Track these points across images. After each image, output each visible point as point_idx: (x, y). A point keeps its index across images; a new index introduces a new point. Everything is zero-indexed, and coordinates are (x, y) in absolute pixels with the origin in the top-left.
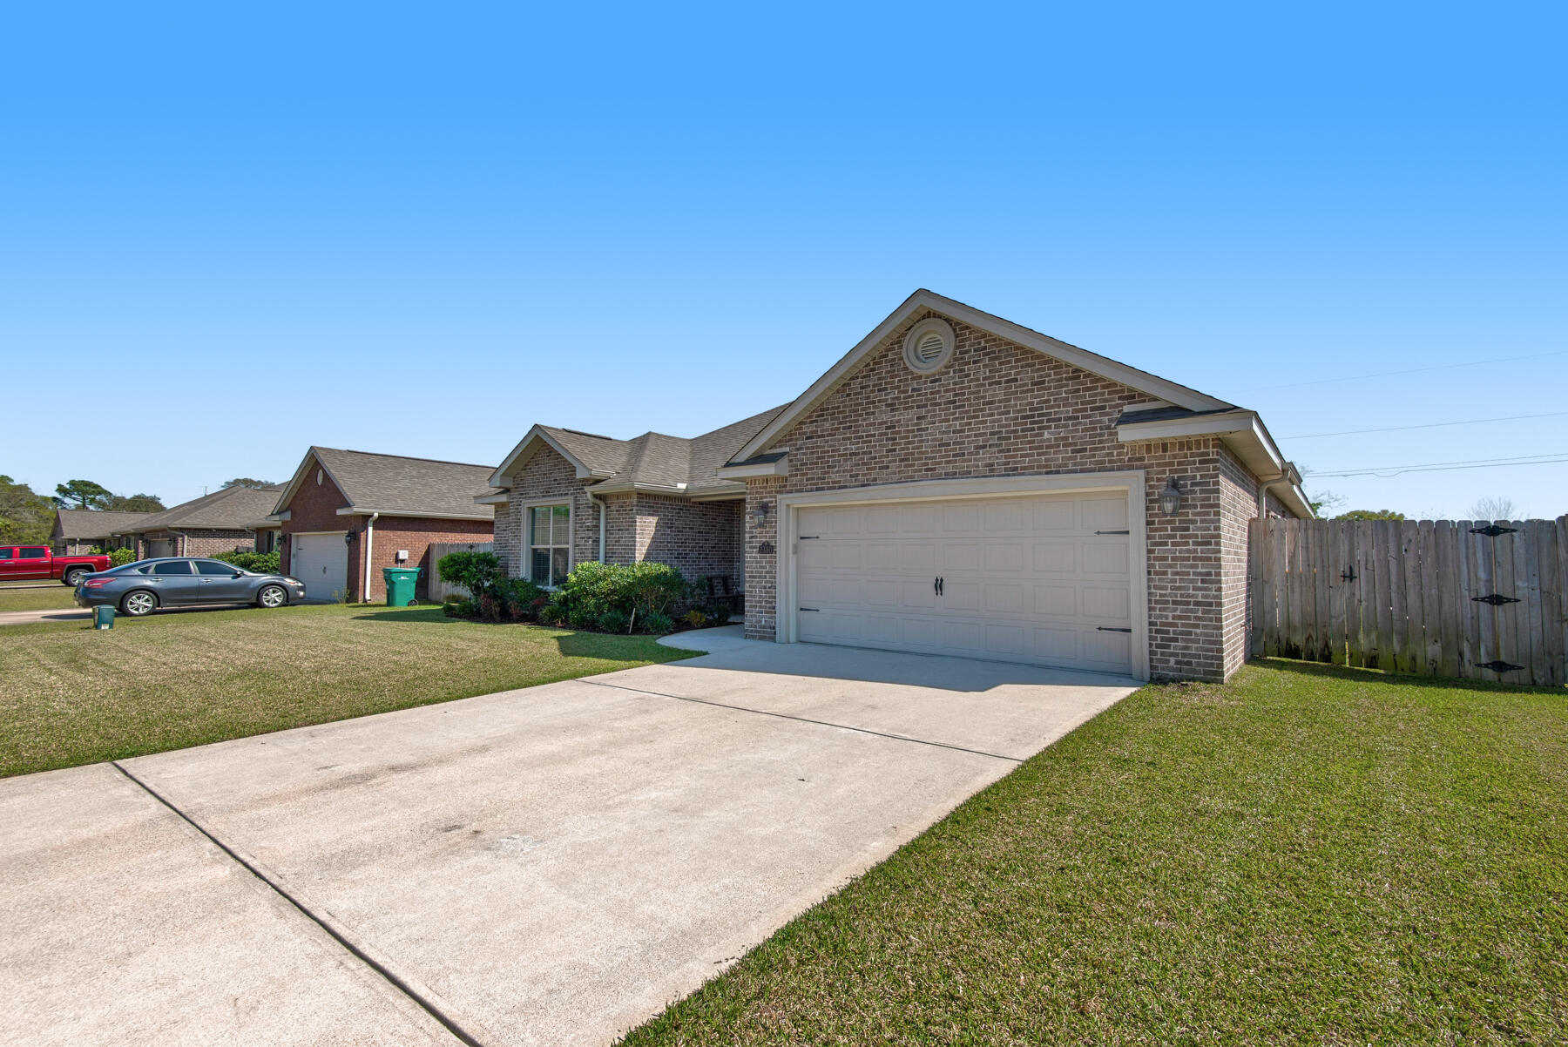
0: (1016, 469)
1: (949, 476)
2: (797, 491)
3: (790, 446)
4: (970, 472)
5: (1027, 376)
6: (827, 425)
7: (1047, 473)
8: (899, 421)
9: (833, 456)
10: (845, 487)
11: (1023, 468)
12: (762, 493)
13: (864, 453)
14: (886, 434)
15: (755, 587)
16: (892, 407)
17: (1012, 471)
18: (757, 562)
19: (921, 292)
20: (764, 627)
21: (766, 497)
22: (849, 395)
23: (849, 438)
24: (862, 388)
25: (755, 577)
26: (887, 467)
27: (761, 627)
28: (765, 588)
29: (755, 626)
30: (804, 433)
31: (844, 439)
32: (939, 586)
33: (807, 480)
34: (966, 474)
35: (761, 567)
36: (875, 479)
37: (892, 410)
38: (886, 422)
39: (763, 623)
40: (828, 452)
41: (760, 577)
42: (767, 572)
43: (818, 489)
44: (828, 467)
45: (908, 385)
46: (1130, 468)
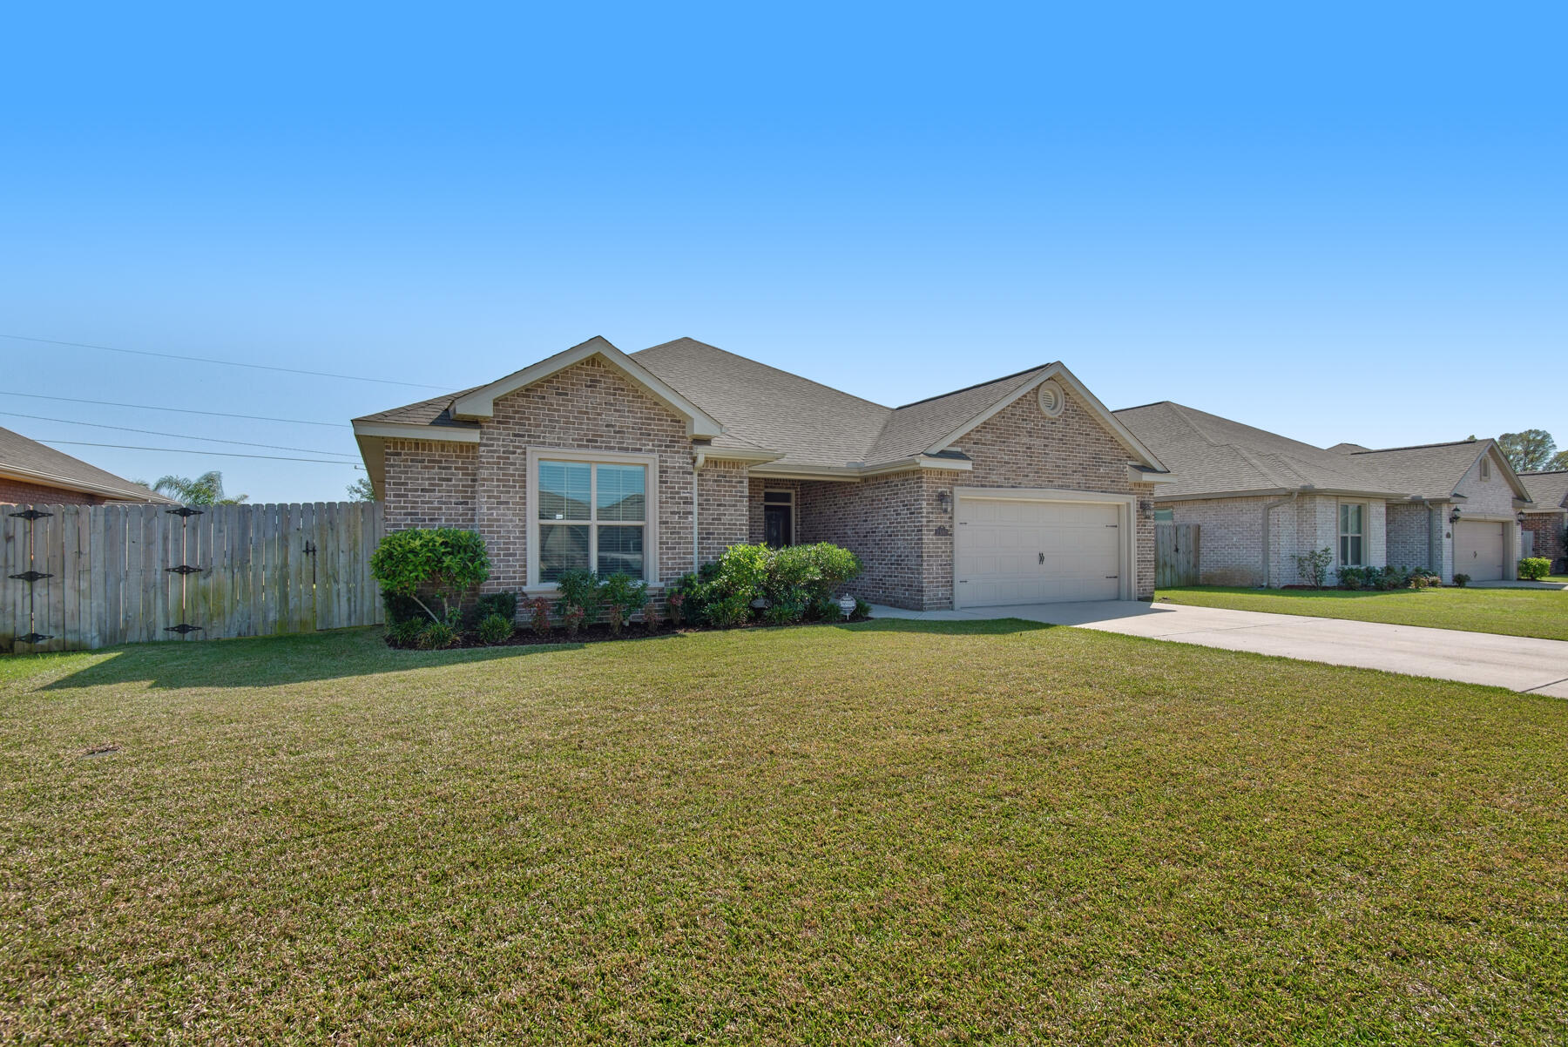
0: (1089, 487)
1: (1061, 487)
2: (966, 485)
3: (960, 447)
4: (1069, 486)
5: (1094, 434)
6: (989, 436)
7: (1102, 492)
8: (1034, 445)
9: (992, 462)
10: (1002, 487)
11: (1093, 488)
12: (937, 483)
13: (1013, 463)
14: (1026, 452)
15: (932, 565)
16: (1030, 434)
17: (1088, 489)
18: (934, 544)
19: (1059, 363)
20: (941, 599)
21: (941, 487)
22: (1004, 417)
23: (1004, 450)
24: (1012, 415)
25: (932, 557)
26: (1027, 476)
27: (937, 599)
28: (941, 565)
29: (933, 599)
30: (973, 439)
31: (1000, 450)
32: (1042, 558)
33: (974, 477)
34: (1067, 487)
35: (936, 548)
36: (1020, 483)
37: (1030, 436)
38: (1026, 444)
39: (940, 596)
40: (989, 457)
41: (937, 556)
42: (943, 552)
43: (982, 486)
44: (990, 469)
45: (1039, 422)
46: (1129, 494)
